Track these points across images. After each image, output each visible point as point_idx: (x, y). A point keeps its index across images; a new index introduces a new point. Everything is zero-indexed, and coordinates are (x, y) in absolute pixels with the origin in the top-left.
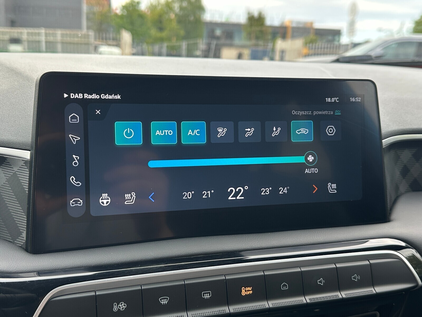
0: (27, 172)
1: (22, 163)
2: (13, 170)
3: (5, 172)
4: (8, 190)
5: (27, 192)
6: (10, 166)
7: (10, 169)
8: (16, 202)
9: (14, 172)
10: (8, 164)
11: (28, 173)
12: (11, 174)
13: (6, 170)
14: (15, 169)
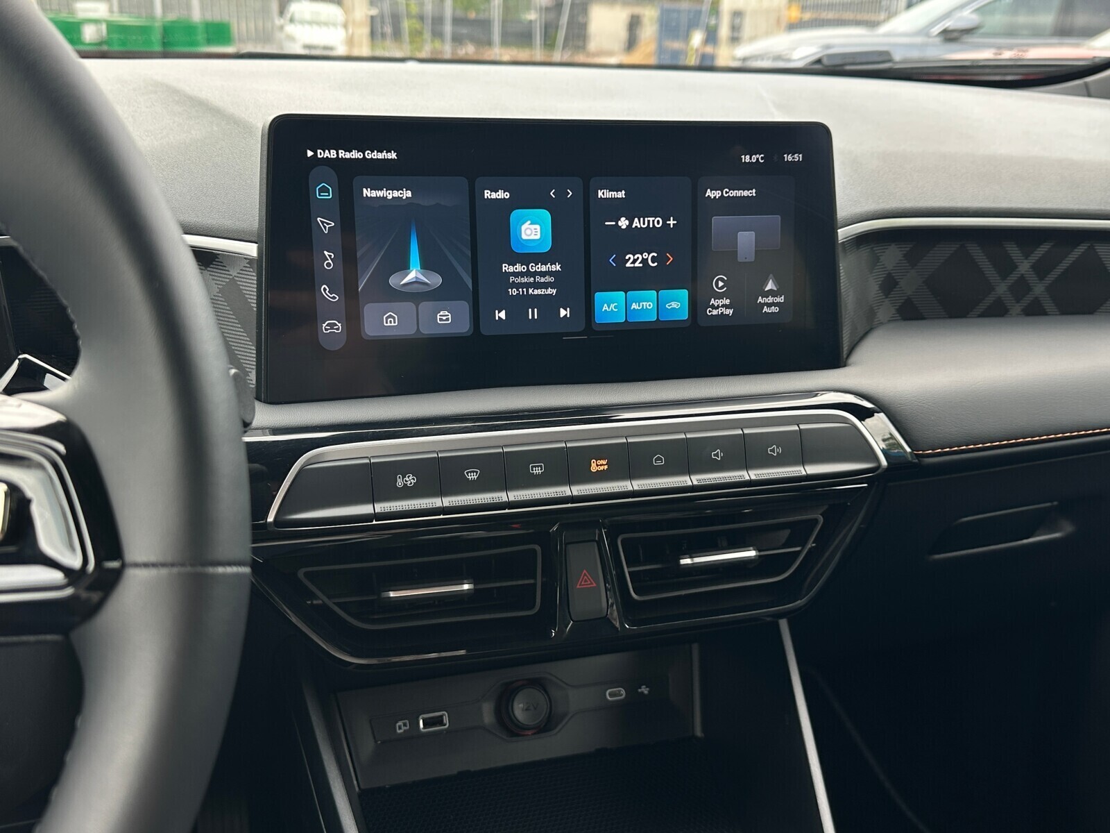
0: (253, 278)
1: (245, 263)
2: (228, 275)
3: (215, 278)
4: (223, 307)
5: (255, 309)
6: (224, 268)
7: (224, 272)
8: (237, 325)
9: (231, 277)
10: (220, 264)
11: (256, 278)
12: (225, 280)
13: (216, 274)
14: (234, 273)
